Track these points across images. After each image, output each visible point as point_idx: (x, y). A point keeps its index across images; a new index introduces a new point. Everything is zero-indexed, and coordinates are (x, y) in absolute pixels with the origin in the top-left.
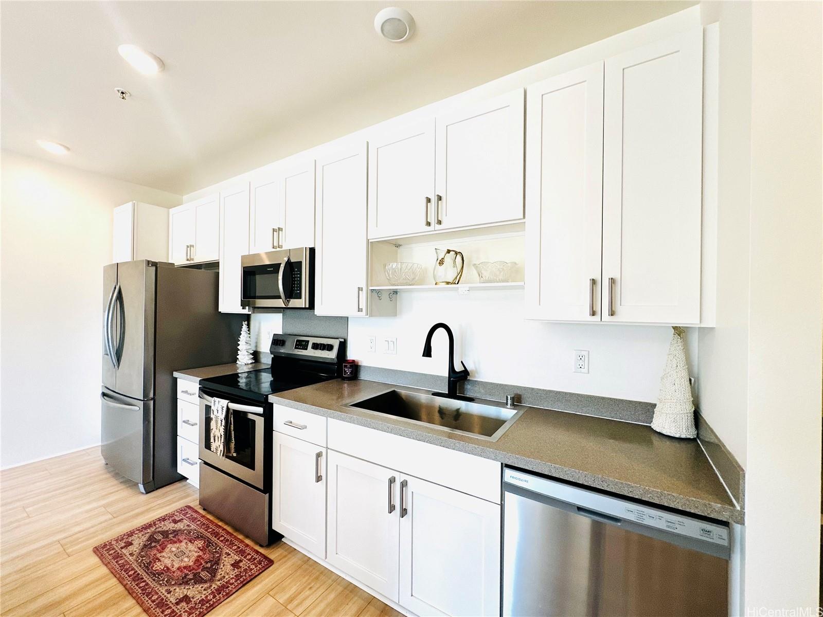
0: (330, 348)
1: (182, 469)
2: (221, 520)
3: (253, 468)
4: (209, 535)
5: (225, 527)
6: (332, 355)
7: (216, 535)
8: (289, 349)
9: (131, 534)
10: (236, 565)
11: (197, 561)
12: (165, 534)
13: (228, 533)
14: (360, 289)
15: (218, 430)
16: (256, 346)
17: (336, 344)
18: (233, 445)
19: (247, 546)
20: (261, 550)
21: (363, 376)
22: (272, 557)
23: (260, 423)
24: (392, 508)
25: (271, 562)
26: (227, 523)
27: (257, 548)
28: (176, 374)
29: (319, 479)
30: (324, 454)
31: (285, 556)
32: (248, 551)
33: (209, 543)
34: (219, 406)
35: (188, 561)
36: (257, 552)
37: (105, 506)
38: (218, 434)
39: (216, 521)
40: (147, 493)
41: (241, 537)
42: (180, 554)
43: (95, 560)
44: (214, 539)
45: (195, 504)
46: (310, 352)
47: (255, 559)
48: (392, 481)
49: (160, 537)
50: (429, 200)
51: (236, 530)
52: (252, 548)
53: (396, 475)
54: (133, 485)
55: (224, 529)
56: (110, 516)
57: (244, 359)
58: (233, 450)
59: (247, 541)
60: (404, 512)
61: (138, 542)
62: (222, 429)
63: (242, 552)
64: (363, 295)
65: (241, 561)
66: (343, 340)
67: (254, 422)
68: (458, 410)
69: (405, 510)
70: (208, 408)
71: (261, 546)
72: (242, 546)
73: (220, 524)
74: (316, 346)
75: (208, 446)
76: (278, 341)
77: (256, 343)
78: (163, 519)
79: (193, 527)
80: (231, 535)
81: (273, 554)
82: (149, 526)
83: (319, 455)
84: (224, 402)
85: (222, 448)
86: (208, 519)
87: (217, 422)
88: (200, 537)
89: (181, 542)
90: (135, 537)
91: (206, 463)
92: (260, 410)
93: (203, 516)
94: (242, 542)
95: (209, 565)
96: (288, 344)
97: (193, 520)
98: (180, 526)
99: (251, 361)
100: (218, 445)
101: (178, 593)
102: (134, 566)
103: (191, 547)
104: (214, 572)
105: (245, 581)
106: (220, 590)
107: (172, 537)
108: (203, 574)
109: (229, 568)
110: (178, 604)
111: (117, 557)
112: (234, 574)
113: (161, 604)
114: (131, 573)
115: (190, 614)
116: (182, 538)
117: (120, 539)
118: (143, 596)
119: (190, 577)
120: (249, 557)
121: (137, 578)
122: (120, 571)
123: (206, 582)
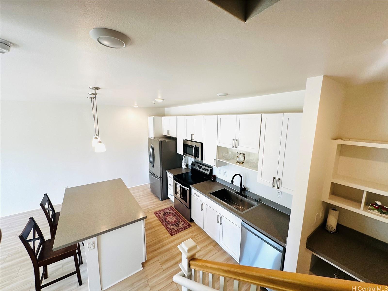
0: (208, 170)
1: (169, 196)
2: (179, 212)
3: (187, 202)
4: (177, 215)
5: (180, 214)
6: (208, 173)
7: (179, 216)
8: (196, 167)
9: (160, 211)
11: (175, 221)
13: (181, 216)
14: (215, 160)
15: (178, 191)
16: (187, 163)
17: (209, 169)
18: (182, 195)
19: (186, 220)
20: (189, 222)
21: (217, 180)
22: (191, 225)
23: (188, 192)
24: (218, 222)
25: (191, 226)
26: (181, 213)
27: (188, 222)
28: (167, 171)
29: (202, 210)
30: (203, 204)
31: (194, 225)
32: (186, 222)
33: (177, 218)
34: (179, 185)
35: (173, 221)
36: (188, 223)
37: (154, 202)
38: (178, 192)
40: (162, 201)
41: (184, 218)
42: (171, 219)
43: (154, 215)
44: (178, 217)
45: (173, 206)
46: (202, 170)
47: (187, 224)
48: (218, 216)
49: (166, 213)
50: (234, 140)
51: (183, 216)
52: (187, 221)
53: (220, 215)
54: (158, 198)
55: (180, 215)
56: (155, 205)
57: (184, 167)
58: (182, 197)
59: (186, 219)
60: (221, 224)
61: (162, 213)
62: (179, 191)
63: (184, 222)
64: (216, 161)
65: (184, 224)
66: (211, 168)
67: (187, 191)
68: (242, 199)
69: (221, 223)
70: (176, 184)
71: (189, 221)
72: (184, 220)
73: (179, 213)
74: (204, 169)
75: (176, 193)
76: (193, 164)
77: (187, 161)
78: (166, 209)
79: (173, 212)
81: (192, 224)
82: (163, 210)
83: (202, 204)
84: (180, 185)
85: (179, 196)
86: (176, 211)
87: (178, 189)
88: (175, 216)
89: (171, 216)
90: (161, 212)
91: (175, 197)
92: (188, 189)
93: (175, 210)
95: (177, 223)
96: (196, 166)
97: (173, 211)
98: (170, 211)
99: (186, 168)
100: (178, 195)
101: (172, 227)
102: (162, 219)
103: (173, 217)
104: (179, 225)
105: (185, 228)
106: (180, 229)
107: (169, 214)
108: (176, 224)
109: (182, 225)
110: (172, 229)
111: (159, 216)
112: (183, 226)
113: (169, 228)
114: (162, 220)
115: (175, 232)
116: (171, 215)
117: (158, 212)
118: (165, 226)
119: (174, 224)
120: (186, 223)
121: (163, 221)
122: (160, 219)
123: (177, 226)
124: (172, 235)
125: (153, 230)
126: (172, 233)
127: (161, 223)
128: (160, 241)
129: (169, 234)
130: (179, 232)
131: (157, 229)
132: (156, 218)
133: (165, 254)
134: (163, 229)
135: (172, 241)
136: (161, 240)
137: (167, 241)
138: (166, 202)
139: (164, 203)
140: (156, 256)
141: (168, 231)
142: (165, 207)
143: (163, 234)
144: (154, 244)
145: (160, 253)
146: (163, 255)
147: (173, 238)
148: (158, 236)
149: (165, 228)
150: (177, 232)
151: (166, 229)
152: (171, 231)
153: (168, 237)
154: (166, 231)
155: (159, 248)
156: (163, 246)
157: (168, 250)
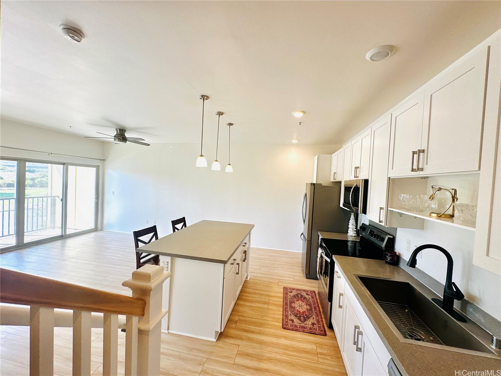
3: (327, 287)
4: (313, 306)
5: (321, 308)
6: (383, 244)
7: (315, 308)
8: (366, 234)
9: (294, 289)
10: (313, 324)
11: (303, 312)
12: (302, 296)
14: (381, 208)
17: (387, 238)
19: (322, 321)
20: (326, 327)
22: (327, 333)
23: (329, 267)
24: (355, 343)
25: (325, 335)
28: (319, 233)
31: (331, 337)
32: (321, 323)
33: (311, 310)
35: (301, 310)
36: (324, 326)
37: (294, 276)
39: (319, 304)
40: (306, 278)
41: (323, 316)
42: (301, 306)
43: (282, 290)
44: (314, 310)
45: (317, 292)
47: (321, 328)
49: (300, 296)
55: (319, 309)
56: (293, 280)
57: (351, 232)
59: (324, 320)
61: (294, 293)
63: (318, 322)
64: (384, 212)
65: (316, 324)
66: (392, 237)
72: (320, 320)
73: (320, 306)
78: (304, 291)
79: (311, 300)
80: (320, 312)
81: (328, 332)
82: (299, 290)
84: (321, 251)
86: (317, 301)
88: (310, 306)
89: (303, 302)
90: (294, 291)
92: (331, 262)
93: (316, 299)
94: (322, 318)
95: (306, 317)
96: (367, 230)
97: (313, 297)
98: (307, 297)
101: (293, 317)
102: (288, 300)
103: (305, 306)
104: (305, 320)
105: (312, 332)
106: (303, 327)
107: (302, 298)
108: (302, 318)
109: (310, 323)
110: (290, 320)
111: (287, 294)
112: (310, 326)
113: (287, 317)
114: (286, 301)
115: (290, 326)
116: (305, 301)
117: (290, 289)
118: (285, 310)
119: (298, 316)
120: (319, 325)
121: (286, 304)
122: (285, 298)
123: (301, 321)
124: (284, 328)
125: (266, 306)
126: (285, 324)
127: (283, 303)
128: (261, 325)
129: (281, 324)
130: (297, 330)
131: (270, 307)
132: (282, 295)
133: (255, 345)
134: (278, 313)
135: (277, 336)
136: (264, 325)
137: (271, 330)
138: (311, 283)
139: (309, 282)
140: (241, 339)
141: (283, 320)
142: (305, 287)
143: (274, 318)
144: (251, 323)
145: (250, 340)
146: (250, 344)
147: (282, 332)
148: (264, 317)
149: (282, 313)
150: (295, 329)
151: (283, 315)
152: (287, 322)
153: (275, 327)
154: (281, 317)
155: (253, 332)
156: (259, 333)
157: (261, 343)
